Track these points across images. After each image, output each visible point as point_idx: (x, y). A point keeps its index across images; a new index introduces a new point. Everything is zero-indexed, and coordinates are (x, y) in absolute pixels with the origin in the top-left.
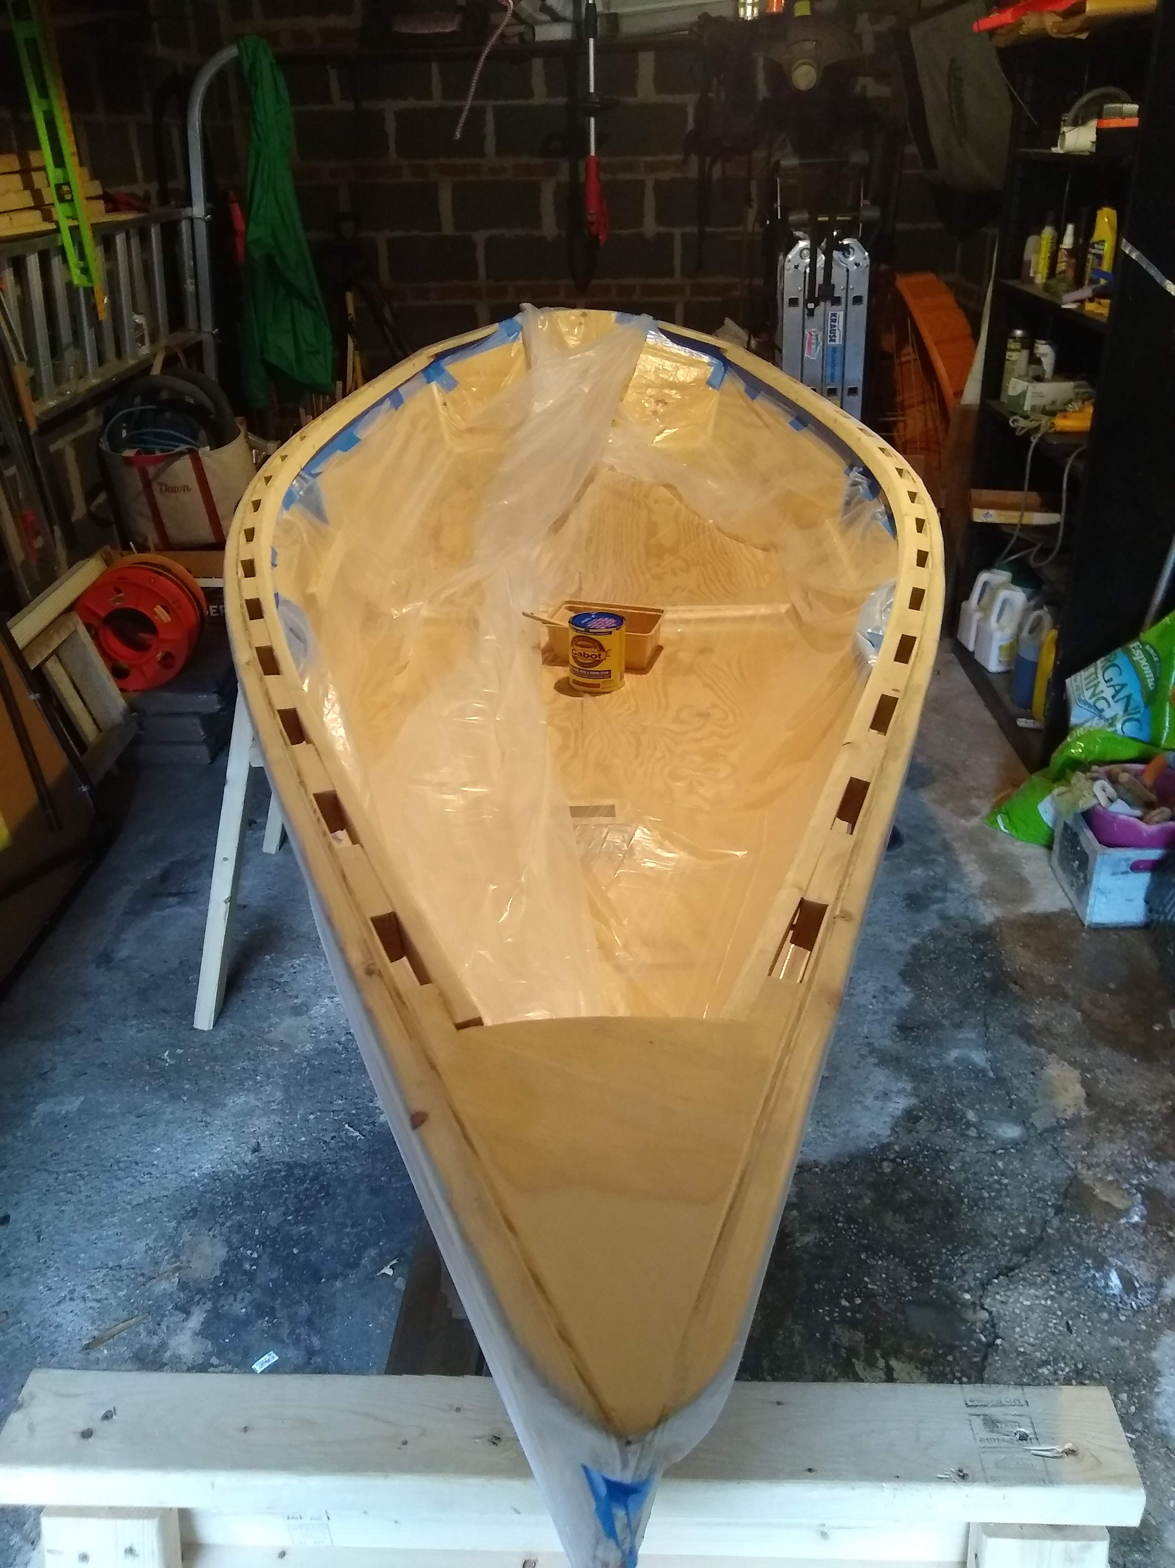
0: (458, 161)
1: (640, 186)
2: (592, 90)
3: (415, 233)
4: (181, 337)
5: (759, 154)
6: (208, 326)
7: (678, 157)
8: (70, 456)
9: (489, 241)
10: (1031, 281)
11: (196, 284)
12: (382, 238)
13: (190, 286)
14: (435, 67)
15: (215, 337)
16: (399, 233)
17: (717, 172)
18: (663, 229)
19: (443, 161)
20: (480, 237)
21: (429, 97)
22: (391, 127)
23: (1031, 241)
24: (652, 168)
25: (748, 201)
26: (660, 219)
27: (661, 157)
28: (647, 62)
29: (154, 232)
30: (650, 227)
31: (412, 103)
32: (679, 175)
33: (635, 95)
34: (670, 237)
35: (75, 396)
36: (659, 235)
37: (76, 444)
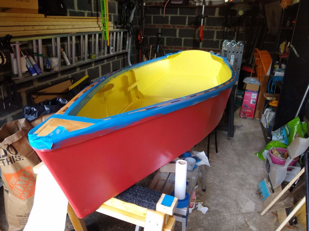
0: (181, 25)
1: (214, 32)
2: (203, 14)
3: (171, 37)
4: (124, 51)
5: (237, 27)
6: (130, 50)
7: (221, 27)
8: (100, 68)
9: (185, 39)
10: (280, 52)
11: (129, 42)
12: (165, 38)
13: (127, 43)
14: (179, 9)
15: (131, 51)
16: (169, 37)
17: (228, 30)
18: (217, 40)
19: (178, 25)
20: (183, 39)
21: (177, 14)
22: (169, 19)
23: (281, 45)
24: (216, 28)
25: (234, 35)
26: (217, 38)
27: (218, 27)
28: (217, 10)
29: (122, 33)
30: (215, 39)
31: (174, 15)
32: (221, 30)
33: (214, 15)
34: (218, 41)
35: (101, 57)
36: (216, 41)
37: (102, 66)
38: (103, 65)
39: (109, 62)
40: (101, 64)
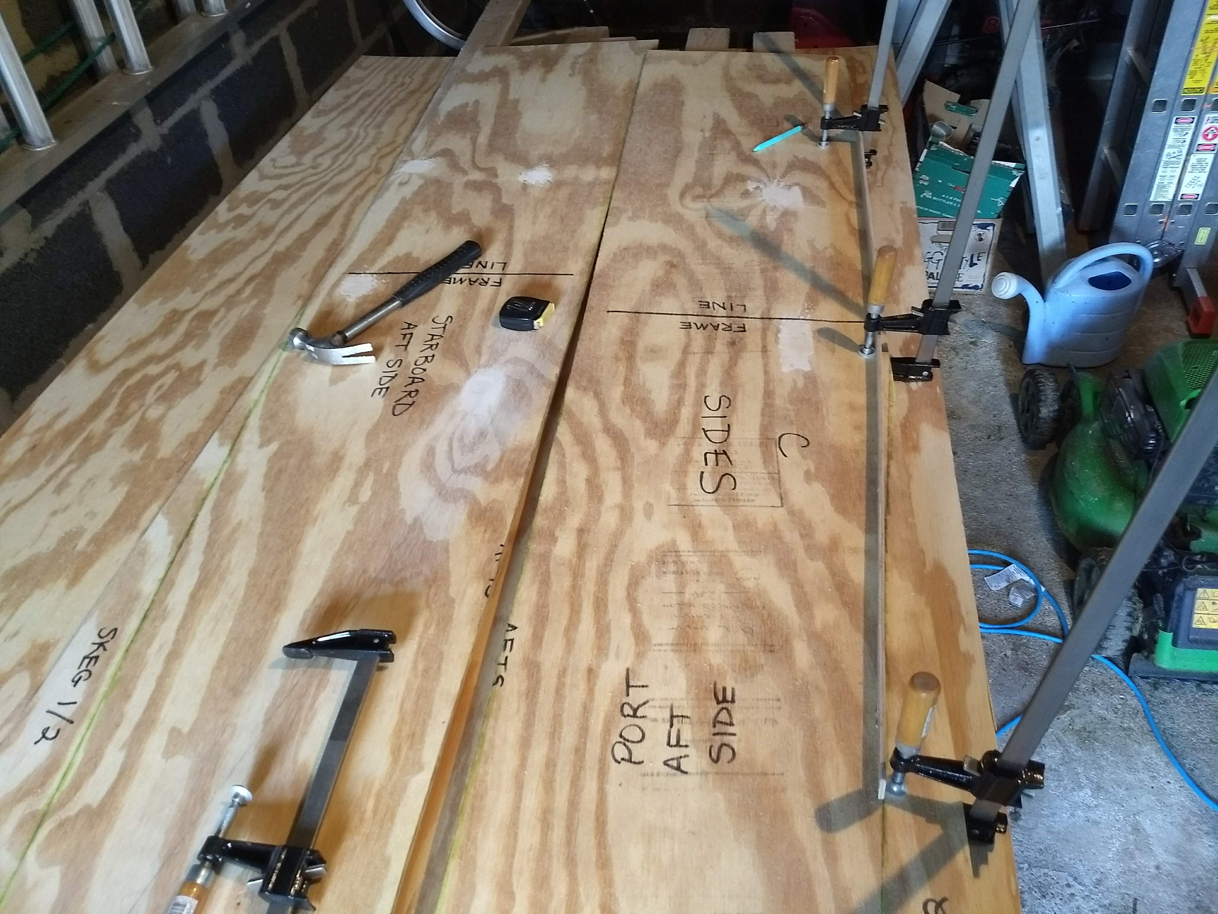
37: (217, 94)
38: (229, 81)
39: (265, 39)
40: (211, 77)
